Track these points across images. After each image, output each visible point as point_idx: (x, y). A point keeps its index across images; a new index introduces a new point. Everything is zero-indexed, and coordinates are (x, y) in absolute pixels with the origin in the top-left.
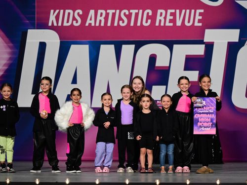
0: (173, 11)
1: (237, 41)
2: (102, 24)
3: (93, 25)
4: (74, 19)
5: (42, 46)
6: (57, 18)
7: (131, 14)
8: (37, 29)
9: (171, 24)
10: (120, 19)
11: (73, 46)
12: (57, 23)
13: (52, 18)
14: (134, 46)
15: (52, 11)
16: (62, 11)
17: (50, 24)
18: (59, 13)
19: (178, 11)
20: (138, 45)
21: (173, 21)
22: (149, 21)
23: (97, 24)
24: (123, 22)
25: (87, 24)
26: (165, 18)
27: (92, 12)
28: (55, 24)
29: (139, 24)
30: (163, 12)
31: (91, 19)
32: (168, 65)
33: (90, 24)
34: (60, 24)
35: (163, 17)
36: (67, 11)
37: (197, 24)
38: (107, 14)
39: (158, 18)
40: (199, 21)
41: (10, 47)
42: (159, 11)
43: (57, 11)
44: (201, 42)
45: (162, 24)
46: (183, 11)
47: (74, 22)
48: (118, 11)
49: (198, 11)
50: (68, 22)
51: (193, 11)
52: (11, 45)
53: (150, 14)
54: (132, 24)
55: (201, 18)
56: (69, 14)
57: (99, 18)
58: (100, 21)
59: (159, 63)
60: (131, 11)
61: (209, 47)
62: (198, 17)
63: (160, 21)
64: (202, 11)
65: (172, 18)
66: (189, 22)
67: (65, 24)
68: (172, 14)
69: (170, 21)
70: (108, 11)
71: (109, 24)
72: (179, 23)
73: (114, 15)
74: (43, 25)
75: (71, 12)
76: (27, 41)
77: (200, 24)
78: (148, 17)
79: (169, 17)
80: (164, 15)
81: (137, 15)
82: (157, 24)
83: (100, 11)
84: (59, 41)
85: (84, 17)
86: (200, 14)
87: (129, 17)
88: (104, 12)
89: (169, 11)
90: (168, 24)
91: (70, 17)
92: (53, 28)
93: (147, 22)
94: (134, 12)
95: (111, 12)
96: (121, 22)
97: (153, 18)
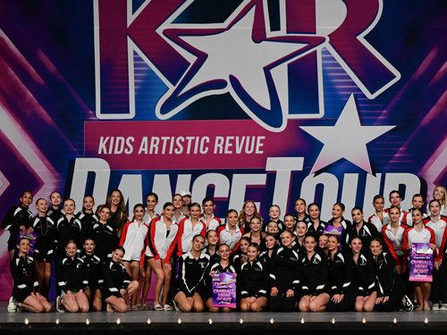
0: (233, 138)
1: (301, 169)
2: (156, 152)
3: (146, 153)
4: (126, 146)
5: (91, 176)
6: (107, 145)
7: (187, 141)
8: (86, 157)
9: (231, 152)
10: (175, 146)
11: (124, 176)
12: (108, 150)
13: (102, 145)
14: (190, 176)
15: (102, 138)
16: (112, 138)
17: (100, 153)
18: (109, 141)
19: (237, 138)
20: (195, 175)
21: (233, 148)
22: (207, 149)
23: (151, 153)
24: (179, 150)
25: (140, 153)
26: (224, 145)
27: (145, 139)
28: (105, 153)
29: (195, 152)
30: (222, 138)
31: (144, 147)
32: (227, 196)
33: (143, 152)
34: (110, 153)
35: (222, 145)
36: (118, 138)
37: (258, 152)
38: (162, 142)
39: (217, 145)
40: (261, 149)
41: (56, 177)
42: (218, 138)
43: (108, 138)
44: (262, 171)
45: (221, 152)
46: (244, 138)
47: (126, 150)
48: (173, 138)
49: (259, 138)
50: (119, 150)
51: (254, 138)
52: (58, 174)
53: (208, 141)
54: (188, 152)
55: (262, 145)
56: (120, 141)
57: (152, 146)
58: (154, 148)
59: (217, 194)
60: (187, 138)
61: (272, 176)
62: (259, 145)
63: (219, 148)
64: (264, 138)
65: (231, 145)
66: (249, 150)
67: (116, 152)
68: (231, 141)
69: (230, 149)
70: (162, 138)
71: (163, 152)
72: (238, 151)
73: (169, 142)
74: (92, 153)
75: (123, 139)
76: (75, 170)
77: (262, 152)
78: (206, 145)
79: (228, 145)
80: (222, 142)
81: (193, 142)
82: (215, 152)
83: (153, 139)
84: (109, 170)
85: (136, 145)
86: (262, 141)
87: (185, 144)
88: (158, 139)
89: (228, 138)
90: (226, 152)
91: (121, 145)
92: (102, 156)
93: (204, 150)
94: (190, 139)
95: (165, 139)
96: (176, 150)
97: (211, 145)
